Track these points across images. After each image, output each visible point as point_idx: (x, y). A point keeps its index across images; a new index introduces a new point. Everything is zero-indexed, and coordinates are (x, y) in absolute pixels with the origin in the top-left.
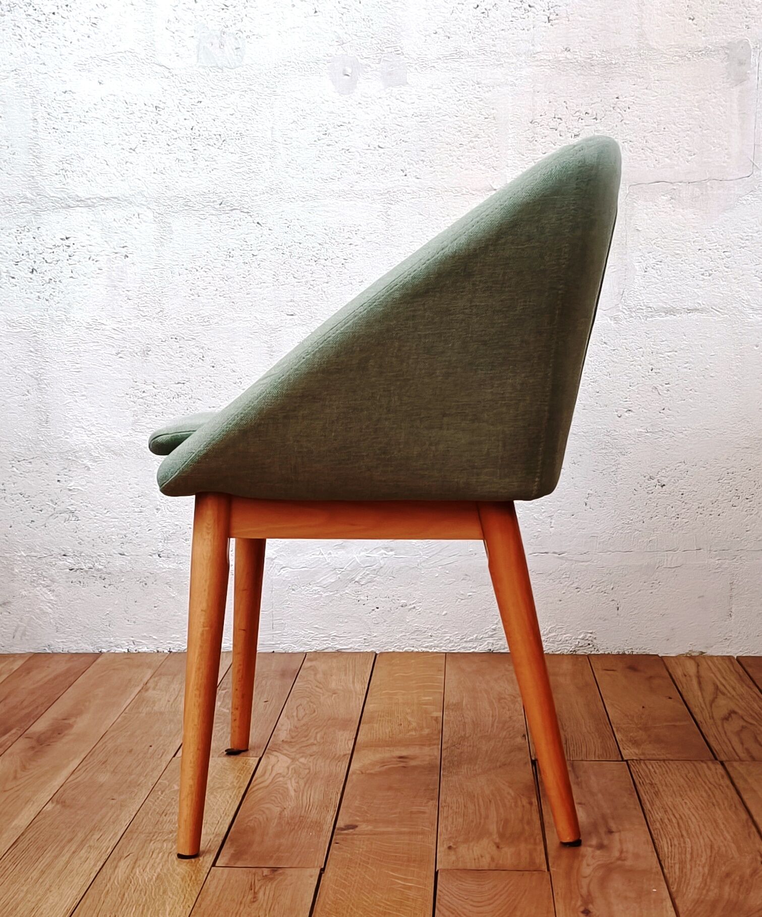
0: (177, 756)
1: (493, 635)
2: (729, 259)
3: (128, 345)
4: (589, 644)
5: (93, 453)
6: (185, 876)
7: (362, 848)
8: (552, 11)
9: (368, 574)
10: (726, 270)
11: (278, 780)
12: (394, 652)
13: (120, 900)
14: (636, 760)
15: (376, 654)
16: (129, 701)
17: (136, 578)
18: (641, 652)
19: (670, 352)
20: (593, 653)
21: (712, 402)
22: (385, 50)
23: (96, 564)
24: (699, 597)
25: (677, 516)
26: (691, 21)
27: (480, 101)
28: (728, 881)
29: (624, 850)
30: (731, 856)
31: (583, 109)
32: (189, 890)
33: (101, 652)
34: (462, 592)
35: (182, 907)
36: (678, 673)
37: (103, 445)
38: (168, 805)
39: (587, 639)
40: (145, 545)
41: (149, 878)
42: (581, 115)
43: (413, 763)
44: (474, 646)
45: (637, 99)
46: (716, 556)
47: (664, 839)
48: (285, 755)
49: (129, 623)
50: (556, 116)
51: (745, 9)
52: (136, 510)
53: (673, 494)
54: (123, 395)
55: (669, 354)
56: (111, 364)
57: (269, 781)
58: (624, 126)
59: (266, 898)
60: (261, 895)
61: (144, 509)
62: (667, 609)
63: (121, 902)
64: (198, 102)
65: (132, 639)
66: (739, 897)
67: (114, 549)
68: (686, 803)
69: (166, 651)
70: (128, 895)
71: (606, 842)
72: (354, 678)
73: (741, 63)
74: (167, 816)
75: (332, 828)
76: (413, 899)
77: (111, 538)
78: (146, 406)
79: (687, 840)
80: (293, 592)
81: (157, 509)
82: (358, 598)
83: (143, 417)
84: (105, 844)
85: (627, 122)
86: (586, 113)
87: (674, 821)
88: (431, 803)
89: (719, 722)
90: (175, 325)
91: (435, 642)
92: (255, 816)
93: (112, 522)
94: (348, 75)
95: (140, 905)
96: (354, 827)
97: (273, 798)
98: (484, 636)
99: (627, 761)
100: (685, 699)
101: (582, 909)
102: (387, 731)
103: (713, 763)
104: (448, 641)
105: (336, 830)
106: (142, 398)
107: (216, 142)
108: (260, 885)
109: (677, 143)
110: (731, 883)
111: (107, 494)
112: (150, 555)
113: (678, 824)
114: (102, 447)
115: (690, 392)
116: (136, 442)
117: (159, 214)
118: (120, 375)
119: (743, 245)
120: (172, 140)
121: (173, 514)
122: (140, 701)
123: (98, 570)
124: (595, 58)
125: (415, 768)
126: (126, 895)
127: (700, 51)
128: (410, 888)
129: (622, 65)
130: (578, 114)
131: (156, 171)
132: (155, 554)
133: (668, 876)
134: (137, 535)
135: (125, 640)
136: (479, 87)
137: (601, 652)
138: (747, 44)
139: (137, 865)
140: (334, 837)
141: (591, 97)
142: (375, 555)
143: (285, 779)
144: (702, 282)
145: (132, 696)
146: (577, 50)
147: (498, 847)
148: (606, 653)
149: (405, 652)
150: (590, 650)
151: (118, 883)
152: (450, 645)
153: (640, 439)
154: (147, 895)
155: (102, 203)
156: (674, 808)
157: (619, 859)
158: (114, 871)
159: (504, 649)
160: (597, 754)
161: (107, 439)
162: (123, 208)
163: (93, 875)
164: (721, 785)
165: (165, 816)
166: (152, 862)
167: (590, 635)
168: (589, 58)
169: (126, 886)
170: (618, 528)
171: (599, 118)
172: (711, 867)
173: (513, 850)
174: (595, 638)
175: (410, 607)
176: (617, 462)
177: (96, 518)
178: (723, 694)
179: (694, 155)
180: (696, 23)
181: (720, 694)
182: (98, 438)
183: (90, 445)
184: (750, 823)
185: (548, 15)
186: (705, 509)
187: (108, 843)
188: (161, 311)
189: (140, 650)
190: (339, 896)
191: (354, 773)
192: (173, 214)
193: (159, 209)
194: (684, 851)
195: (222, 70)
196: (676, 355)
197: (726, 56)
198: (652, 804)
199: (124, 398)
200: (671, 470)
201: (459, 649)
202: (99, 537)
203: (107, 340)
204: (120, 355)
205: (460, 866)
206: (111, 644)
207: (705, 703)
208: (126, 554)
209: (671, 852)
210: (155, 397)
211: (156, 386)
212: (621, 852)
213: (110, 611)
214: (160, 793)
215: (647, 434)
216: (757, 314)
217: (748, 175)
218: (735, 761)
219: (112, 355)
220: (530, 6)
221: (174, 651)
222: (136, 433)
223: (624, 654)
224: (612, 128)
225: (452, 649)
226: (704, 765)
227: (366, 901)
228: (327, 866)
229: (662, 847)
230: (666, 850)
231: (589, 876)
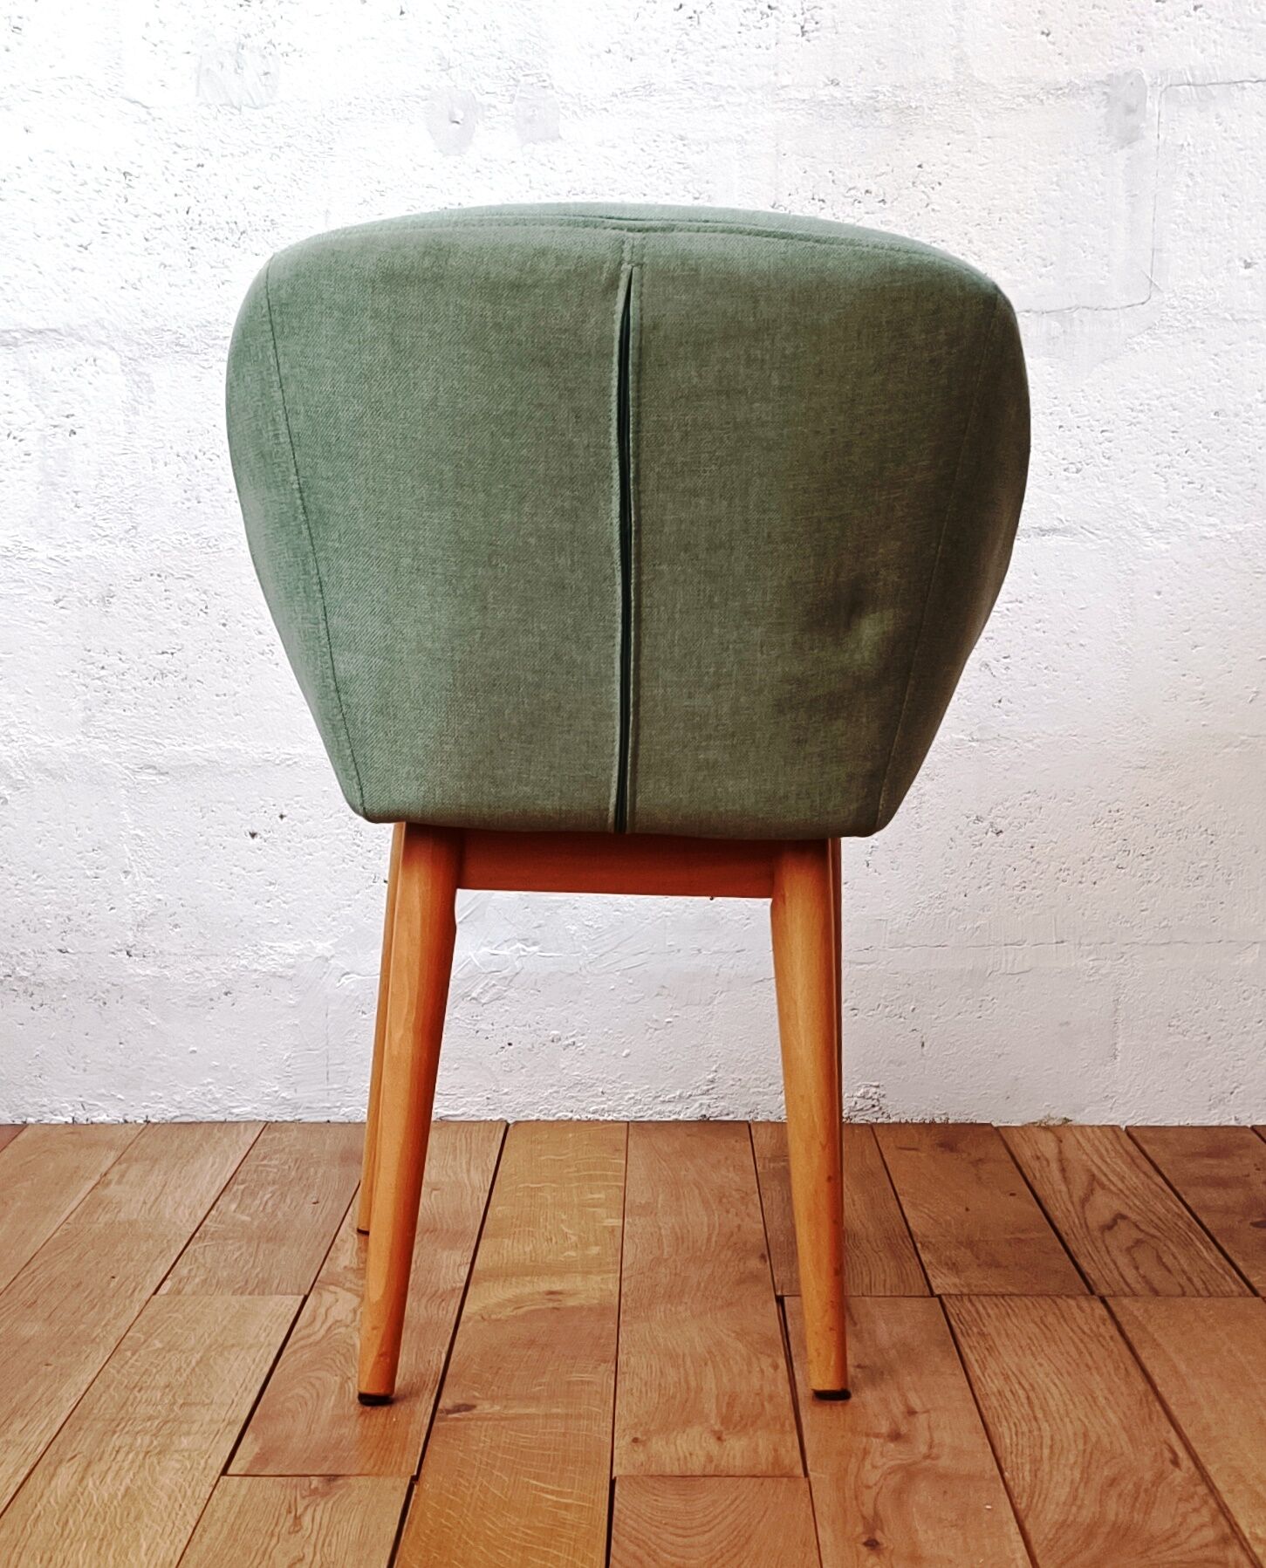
0: (159, 1292)
1: (708, 1090)
2: (1111, 444)
3: (74, 585)
4: (874, 1106)
5: (13, 775)
6: (173, 1491)
7: (485, 1442)
8: (808, 15)
9: (494, 985)
10: (1106, 462)
11: (336, 1332)
12: (538, 1120)
13: (59, 1530)
14: (956, 1295)
15: (508, 1126)
16: (75, 1203)
17: (87, 993)
18: (962, 1119)
19: (1011, 602)
20: (879, 1121)
21: (1082, 689)
22: (523, 79)
23: (18, 969)
24: (1061, 1025)
25: (1023, 885)
26: (1044, 36)
27: (685, 168)
28: (1114, 1493)
29: (936, 1441)
30: (1119, 1451)
31: (862, 185)
32: (181, 1513)
33: (25, 1122)
34: (655, 1017)
35: (168, 1542)
36: (1025, 1153)
37: (31, 761)
38: (144, 1373)
39: (871, 1098)
40: (103, 934)
41: (110, 1494)
42: (859, 194)
43: (571, 1302)
44: (677, 1110)
45: (955, 169)
46: (1090, 953)
47: (1004, 1423)
48: (349, 1290)
49: (75, 1071)
50: (816, 197)
51: (1136, 18)
52: (88, 873)
53: (1015, 846)
54: (66, 673)
55: (1009, 606)
56: (45, 619)
57: (322, 1332)
58: (932, 214)
59: (316, 1527)
60: (306, 1520)
61: (104, 871)
62: (1006, 1045)
63: (62, 1535)
64: (199, 166)
65: (81, 1099)
66: (1133, 1517)
67: (50, 942)
68: (1040, 1365)
69: (141, 1121)
70: (74, 1523)
71: (904, 1429)
72: (469, 1163)
73: (1130, 110)
74: (143, 1392)
75: (430, 1409)
76: (573, 1526)
77: (43, 923)
78: (106, 692)
79: (1045, 1426)
80: (364, 1016)
81: (125, 872)
82: (476, 1028)
83: (101, 711)
84: (32, 1440)
85: (937, 208)
86: (867, 191)
87: (1021, 1392)
88: (603, 1367)
89: (1097, 1234)
90: (157, 552)
91: (610, 1103)
92: (296, 1391)
93: (46, 894)
94: (457, 123)
95: (95, 1538)
96: (469, 1408)
97: (329, 1362)
98: (695, 1092)
99: (939, 1296)
100: (1040, 1193)
101: (864, 1540)
102: (528, 1249)
103: (1087, 1299)
104: (632, 1101)
105: (437, 1415)
106: (98, 679)
107: (229, 235)
108: (306, 1502)
109: (1023, 244)
110: (1120, 1495)
111: (37, 845)
112: (113, 953)
113: (1028, 1398)
114: (30, 764)
115: (1045, 671)
116: (89, 755)
117: (130, 359)
118: (61, 638)
119: (1134, 421)
120: (152, 231)
121: (152, 881)
122: (94, 1203)
123: (21, 979)
124: (881, 97)
125: (574, 1310)
126: (71, 1522)
127: (1061, 89)
128: (567, 1507)
129: (927, 110)
130: (852, 192)
131: (124, 285)
132: (121, 950)
133: (1011, 1483)
134: (90, 917)
135: (67, 1102)
136: (684, 145)
137: (894, 1119)
138: (1140, 77)
139: (90, 1472)
140: (435, 1424)
141: (875, 164)
142: (505, 952)
143: (350, 1329)
144: (1065, 483)
145: (81, 1196)
146: (851, 84)
147: (719, 1439)
148: (903, 1121)
149: (557, 1121)
150: (876, 1115)
151: (57, 1503)
152: (635, 1109)
153: (959, 752)
154: (107, 1522)
155: (30, 339)
156: (1022, 1373)
157: (927, 1457)
158: (50, 1483)
159: (728, 1114)
160: (888, 1286)
161: (39, 749)
162: (68, 348)
163: (12, 1490)
164: (1101, 1335)
165: (139, 1391)
166: (115, 1467)
167: (874, 1090)
168: (871, 98)
169: (70, 1507)
170: (922, 905)
171: (888, 200)
172: (1086, 1470)
173: (744, 1442)
174: (883, 1096)
175: (567, 1042)
176: (922, 791)
177: (18, 887)
178: (1103, 1186)
179: (1051, 264)
180: (1052, 40)
181: (1098, 1188)
182: (22, 748)
183: (8, 759)
184: (1152, 1397)
185: (802, 24)
186: (1070, 872)
187: (37, 1437)
188: (134, 527)
189: (94, 1120)
190: (443, 1521)
191: (469, 1319)
192: (154, 359)
193: (131, 351)
194: (1038, 1445)
195: (240, 110)
196: (1020, 608)
197: (1105, 97)
198: (984, 1368)
199: (67, 681)
200: (1013, 806)
201: (651, 1115)
202: (24, 922)
203: (38, 577)
204: (60, 604)
205: (654, 1469)
206: (44, 1109)
207: (1072, 1203)
208: (69, 950)
209: (1017, 1445)
210: (121, 677)
211: (123, 657)
212: (931, 1447)
213: (43, 1052)
214: (129, 1354)
215: (973, 744)
216: (1158, 539)
217: (1142, 301)
218: (1126, 1295)
219: (47, 603)
220: (769, 7)
221: (153, 1120)
222: (88, 739)
223: (933, 1123)
224: (911, 218)
225: (639, 1115)
226: (1072, 1302)
227: (490, 1529)
228: (423, 1471)
229: (1001, 1437)
230: (1008, 1441)
231: (875, 1485)
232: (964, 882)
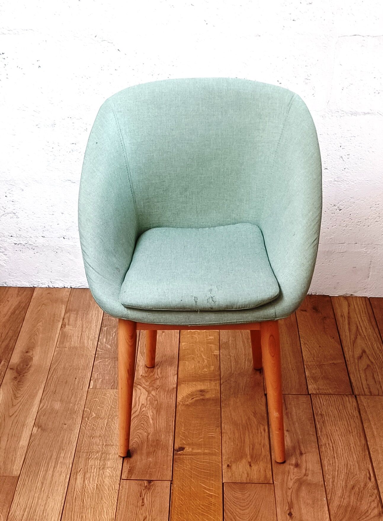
0: (90, 387)
3: (42, 120)
5: (25, 182)
6: (109, 486)
7: (188, 466)
11: (143, 410)
13: (82, 504)
14: (315, 394)
16: (57, 335)
17: (51, 250)
18: (321, 294)
19: (352, 137)
21: (371, 166)
23: (29, 242)
25: (346, 226)
29: (307, 467)
30: (355, 473)
32: (112, 497)
33: (34, 287)
35: (111, 510)
38: (92, 429)
40: (56, 232)
41: (93, 488)
43: (207, 397)
46: (365, 247)
47: (326, 460)
48: (144, 388)
49: (48, 272)
52: (51, 213)
53: (345, 214)
57: (139, 410)
59: (148, 503)
60: (145, 500)
61: (55, 213)
62: (336, 273)
65: (51, 280)
66: (357, 503)
67: (39, 234)
68: (337, 430)
69: (69, 287)
71: (299, 462)
75: (172, 449)
76: (214, 505)
77: (37, 228)
78: (54, 156)
81: (62, 213)
83: (53, 162)
84: (67, 461)
87: (331, 444)
88: (218, 430)
89: (356, 361)
92: (135, 439)
93: (37, 219)
95: (92, 507)
96: (183, 449)
97: (142, 425)
99: (310, 395)
100: (341, 337)
101: (288, 512)
102: (193, 367)
103: (351, 397)
105: (174, 451)
106: (52, 152)
108: (144, 492)
111: (34, 204)
112: (59, 238)
114: (30, 178)
115: (360, 160)
116: (49, 176)
117: (58, 41)
121: (71, 216)
122: (63, 336)
123: (30, 245)
125: (208, 401)
126: (84, 500)
128: (211, 496)
132: (62, 238)
133: (327, 488)
134: (51, 227)
135: (46, 281)
139: (86, 477)
140: (174, 457)
143: (146, 409)
147: (250, 465)
151: (79, 492)
153: (330, 185)
154: (94, 500)
156: (331, 434)
157: (305, 475)
158: (76, 482)
160: (296, 389)
163: (66, 485)
164: (354, 416)
165: (93, 438)
166: (92, 475)
169: (83, 494)
172: (346, 481)
173: (257, 467)
177: (28, 217)
186: (361, 223)
187: (69, 460)
189: (55, 286)
190: (180, 502)
191: (179, 404)
194: (334, 470)
196: (355, 139)
198: (321, 432)
200: (345, 202)
202: (30, 227)
203: (30, 117)
204: (38, 126)
205: (233, 480)
206: (39, 283)
207: (350, 343)
208: (45, 236)
209: (329, 469)
210: (59, 151)
211: (59, 145)
212: (306, 470)
213: (38, 266)
214: (87, 419)
215: (335, 182)
218: (362, 395)
219: (33, 126)
221: (73, 287)
222: (49, 171)
226: (347, 399)
227: (193, 506)
228: (173, 479)
229: (325, 466)
230: (326, 468)
231: (291, 488)
232: (328, 225)
